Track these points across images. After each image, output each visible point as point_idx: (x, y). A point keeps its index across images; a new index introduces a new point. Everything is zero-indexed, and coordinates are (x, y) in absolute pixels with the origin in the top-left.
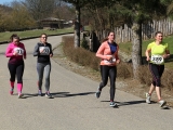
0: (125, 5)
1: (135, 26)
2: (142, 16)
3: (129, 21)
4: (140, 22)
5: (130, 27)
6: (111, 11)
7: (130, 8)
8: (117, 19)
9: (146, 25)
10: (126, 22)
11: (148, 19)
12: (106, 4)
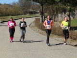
0: (63, 4)
1: (67, 13)
2: (70, 8)
3: (65, 11)
4: (70, 11)
5: (65, 13)
6: (57, 6)
7: (65, 5)
8: (59, 10)
9: (73, 12)
10: (63, 11)
11: (73, 10)
12: (54, 3)
